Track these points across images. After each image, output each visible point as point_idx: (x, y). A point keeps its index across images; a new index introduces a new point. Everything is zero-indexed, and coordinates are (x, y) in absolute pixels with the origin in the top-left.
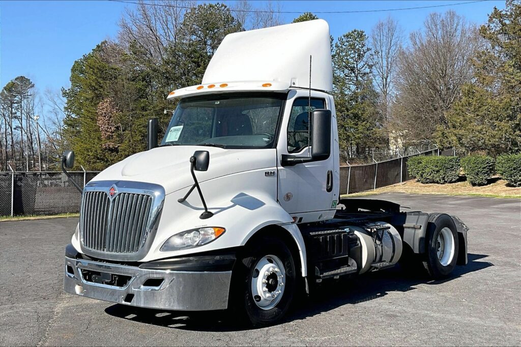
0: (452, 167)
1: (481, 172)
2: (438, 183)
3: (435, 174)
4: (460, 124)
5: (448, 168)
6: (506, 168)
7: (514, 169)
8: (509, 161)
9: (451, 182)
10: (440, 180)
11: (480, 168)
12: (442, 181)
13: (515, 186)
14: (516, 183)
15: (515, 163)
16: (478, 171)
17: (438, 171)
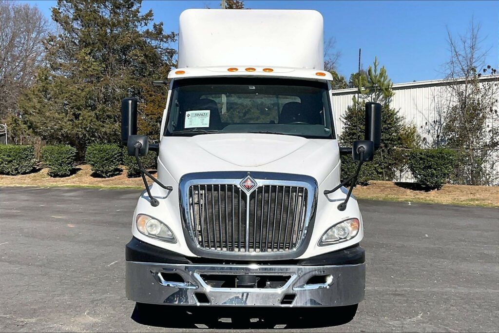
0: (26, 157)
1: (65, 163)
2: (8, 174)
3: (6, 164)
4: (39, 110)
5: (23, 158)
6: (98, 158)
7: (106, 160)
8: (101, 151)
9: (24, 173)
10: (12, 171)
11: (64, 158)
12: (14, 172)
13: (105, 177)
14: (106, 173)
15: (107, 153)
16: (62, 162)
17: (10, 162)
